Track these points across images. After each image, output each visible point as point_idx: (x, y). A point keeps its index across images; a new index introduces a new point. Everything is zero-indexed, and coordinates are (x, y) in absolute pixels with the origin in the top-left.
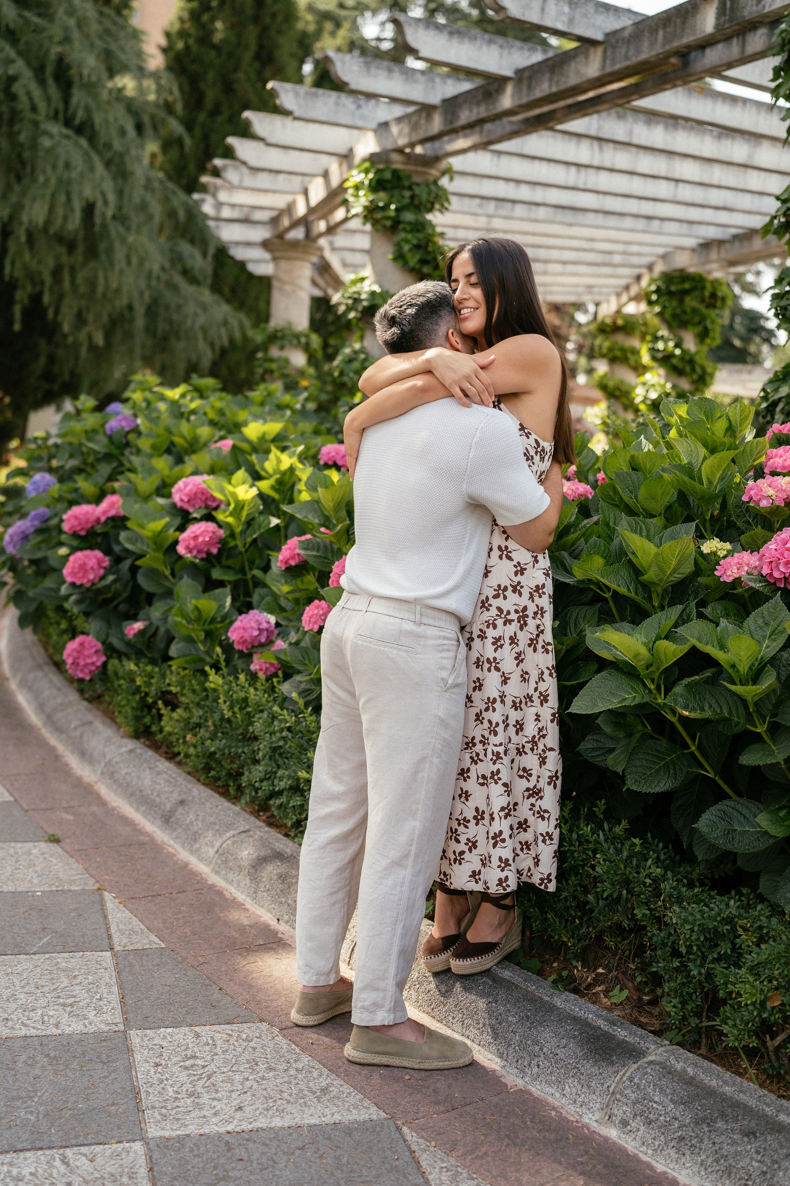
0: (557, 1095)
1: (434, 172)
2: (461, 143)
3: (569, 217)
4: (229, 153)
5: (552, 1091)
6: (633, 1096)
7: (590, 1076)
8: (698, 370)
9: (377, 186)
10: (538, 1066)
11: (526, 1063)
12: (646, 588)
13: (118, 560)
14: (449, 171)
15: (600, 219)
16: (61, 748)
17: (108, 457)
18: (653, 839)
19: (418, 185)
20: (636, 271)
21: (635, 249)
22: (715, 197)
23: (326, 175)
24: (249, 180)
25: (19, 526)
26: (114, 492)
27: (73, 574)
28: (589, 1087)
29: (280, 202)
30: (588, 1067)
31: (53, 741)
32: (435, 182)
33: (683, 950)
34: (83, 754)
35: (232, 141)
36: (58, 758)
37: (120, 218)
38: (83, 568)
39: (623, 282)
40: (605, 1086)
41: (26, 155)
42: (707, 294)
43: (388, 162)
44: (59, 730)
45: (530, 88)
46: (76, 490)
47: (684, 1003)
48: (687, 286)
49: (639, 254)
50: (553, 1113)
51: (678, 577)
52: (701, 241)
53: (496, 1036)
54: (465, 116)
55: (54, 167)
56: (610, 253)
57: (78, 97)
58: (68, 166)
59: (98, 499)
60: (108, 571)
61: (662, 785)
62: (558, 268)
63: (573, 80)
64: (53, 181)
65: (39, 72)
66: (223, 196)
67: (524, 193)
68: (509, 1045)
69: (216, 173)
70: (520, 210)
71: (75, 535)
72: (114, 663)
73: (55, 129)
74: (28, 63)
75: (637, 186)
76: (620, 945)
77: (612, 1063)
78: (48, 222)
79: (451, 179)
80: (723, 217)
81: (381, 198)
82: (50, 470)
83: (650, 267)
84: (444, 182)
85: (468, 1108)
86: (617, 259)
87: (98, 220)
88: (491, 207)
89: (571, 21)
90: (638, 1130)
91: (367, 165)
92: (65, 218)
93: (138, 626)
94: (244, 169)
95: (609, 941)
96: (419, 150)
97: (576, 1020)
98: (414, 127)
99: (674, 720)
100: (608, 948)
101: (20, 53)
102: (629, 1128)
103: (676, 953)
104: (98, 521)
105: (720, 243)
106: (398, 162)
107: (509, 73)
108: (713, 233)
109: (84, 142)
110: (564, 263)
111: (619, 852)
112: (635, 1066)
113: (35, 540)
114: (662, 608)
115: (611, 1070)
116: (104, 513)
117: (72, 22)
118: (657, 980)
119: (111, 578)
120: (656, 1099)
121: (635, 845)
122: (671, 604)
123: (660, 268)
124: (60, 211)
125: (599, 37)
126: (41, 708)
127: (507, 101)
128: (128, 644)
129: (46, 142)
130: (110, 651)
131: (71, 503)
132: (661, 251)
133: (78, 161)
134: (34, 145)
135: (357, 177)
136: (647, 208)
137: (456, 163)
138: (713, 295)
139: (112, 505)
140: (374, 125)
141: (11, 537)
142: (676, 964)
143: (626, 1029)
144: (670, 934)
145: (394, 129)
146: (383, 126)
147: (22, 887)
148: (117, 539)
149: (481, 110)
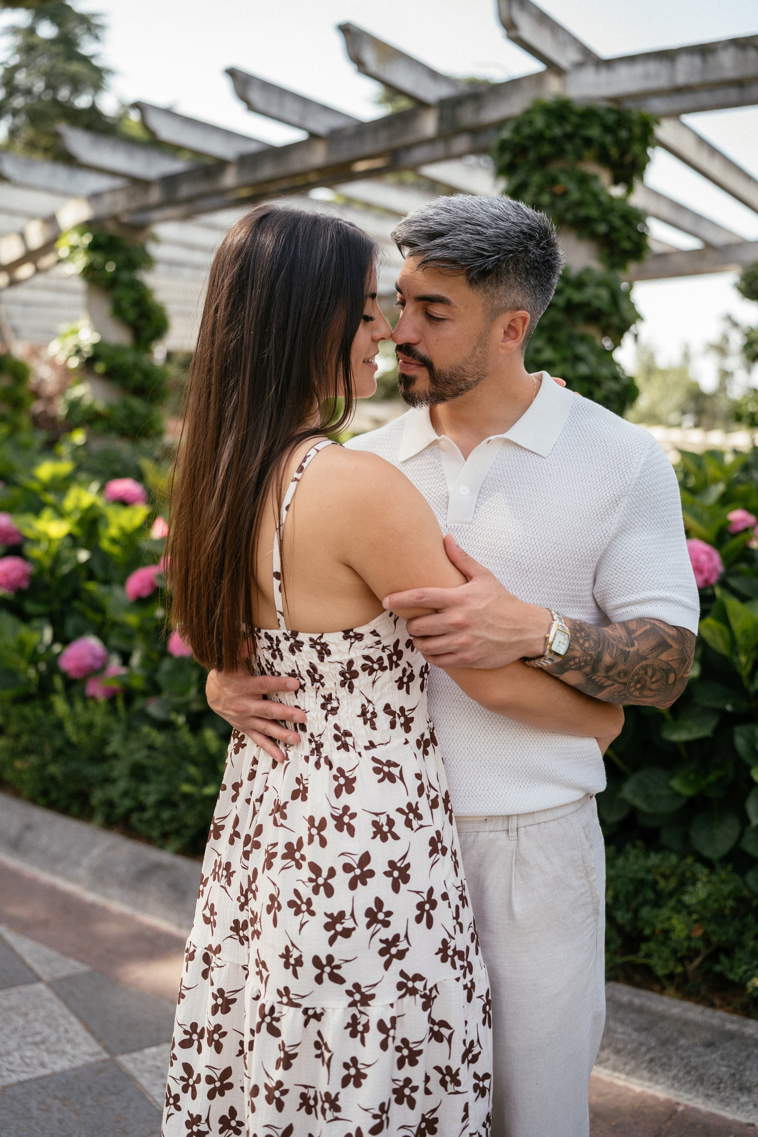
1: (140, 238)
9: (94, 247)
14: (154, 237)
19: (130, 248)
32: (143, 248)
43: (102, 226)
63: (293, 167)
79: (156, 246)
81: (99, 258)
84: (150, 248)
91: (81, 229)
96: (127, 218)
98: (132, 198)
107: (232, 156)
125: (322, 133)
127: (229, 180)
135: (70, 239)
137: (159, 229)
140: (85, 193)
145: (108, 200)
146: (94, 197)
149: (203, 187)
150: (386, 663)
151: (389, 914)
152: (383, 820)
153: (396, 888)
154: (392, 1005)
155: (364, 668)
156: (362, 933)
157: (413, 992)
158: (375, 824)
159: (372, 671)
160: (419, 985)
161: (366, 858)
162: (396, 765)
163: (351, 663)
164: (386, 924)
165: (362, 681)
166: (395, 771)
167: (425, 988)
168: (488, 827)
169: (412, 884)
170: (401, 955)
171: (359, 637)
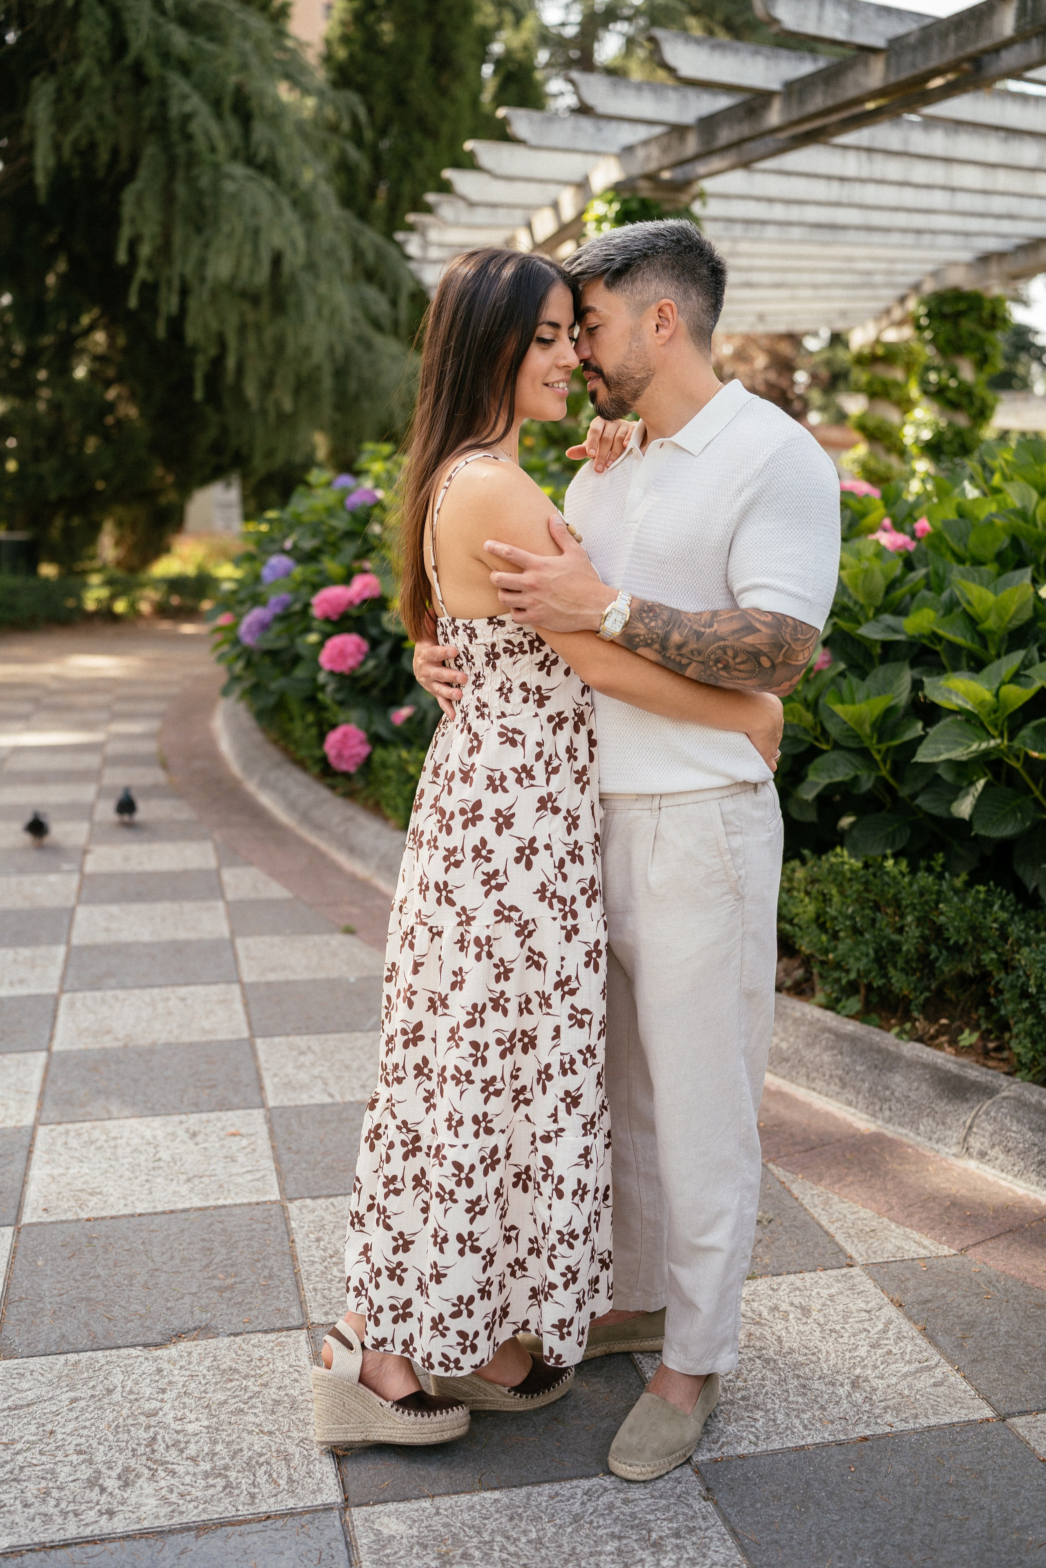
0: (912, 1135)
1: (684, 198)
2: (716, 163)
3: (827, 235)
4: (445, 188)
5: (905, 1132)
6: (990, 1128)
7: (945, 1114)
8: (978, 404)
9: (623, 217)
10: (890, 1109)
11: (877, 1108)
12: (982, 637)
13: (375, 644)
14: (701, 195)
15: (863, 236)
16: (323, 846)
17: (350, 535)
18: (996, 886)
20: (899, 292)
21: (900, 267)
22: (998, 204)
23: (555, 206)
24: (466, 216)
25: (257, 614)
26: (364, 572)
27: (332, 660)
28: (944, 1124)
29: (496, 237)
30: (942, 1106)
32: (686, 209)
33: (1033, 990)
34: (352, 850)
35: (448, 174)
36: (322, 856)
37: (311, 266)
38: (342, 654)
39: (882, 305)
40: (961, 1121)
41: (208, 202)
42: (985, 314)
44: (318, 827)
45: (801, 101)
46: (320, 573)
47: (1034, 1042)
48: (962, 306)
49: (904, 273)
50: (910, 1150)
51: (1017, 623)
52: (980, 255)
53: (844, 1085)
54: (725, 135)
55: (240, 214)
56: (869, 273)
57: (260, 131)
58: (255, 212)
59: (347, 579)
60: (367, 657)
61: (1007, 830)
62: (809, 293)
63: (851, 92)
64: (239, 231)
65: (216, 104)
66: (434, 235)
67: (778, 212)
68: (858, 1093)
69: (428, 209)
70: (771, 232)
71: (327, 620)
72: (380, 754)
73: (238, 170)
74: (205, 96)
75: (909, 197)
76: (961, 997)
77: (967, 1100)
78: (234, 277)
79: (704, 204)
80: (1006, 226)
82: (284, 552)
83: (916, 287)
85: (827, 1148)
86: (879, 279)
87: (286, 270)
88: (738, 229)
89: (851, 29)
90: (997, 1159)
91: (610, 195)
92: (252, 272)
93: (405, 712)
94: (461, 204)
95: (950, 994)
96: (666, 175)
97: (925, 1066)
98: (665, 150)
99: (1017, 765)
100: (949, 1001)
101: (197, 86)
102: (987, 1158)
103: (1024, 994)
104: (351, 603)
105: (1000, 256)
106: (645, 190)
107: (776, 86)
108: (992, 244)
109: (269, 184)
110: (815, 286)
111: (963, 900)
112: (990, 1102)
113: (277, 628)
114: (999, 656)
115: (966, 1106)
116: (359, 595)
117: (248, 46)
118: (1004, 1026)
119: (371, 664)
120: (1014, 1128)
121: (978, 892)
122: (1008, 651)
123: (929, 287)
124: (246, 263)
125: (881, 43)
126: (292, 805)
127: (774, 116)
128: (397, 732)
129: (229, 187)
130: (376, 740)
131: (316, 588)
132: (930, 267)
133: (265, 205)
134: (216, 190)
135: (599, 208)
136: (919, 221)
137: (707, 185)
138: (994, 316)
139: (366, 586)
140: (615, 148)
141: (249, 626)
142: (1025, 1005)
143: (977, 1070)
144: (1019, 977)
145: (641, 153)
146: (628, 151)
147: (334, 975)
148: (377, 622)
149: (745, 129)
150: (527, 647)
151: (491, 852)
152: (497, 775)
153: (499, 831)
154: (488, 927)
155: (505, 650)
156: (468, 864)
157: (509, 919)
158: (490, 778)
159: (512, 653)
160: (515, 915)
161: (478, 805)
162: (520, 733)
163: (493, 646)
164: (488, 860)
165: (504, 661)
166: (519, 738)
167: (520, 919)
168: (638, 805)
169: (514, 831)
170: (500, 887)
171: (502, 624)
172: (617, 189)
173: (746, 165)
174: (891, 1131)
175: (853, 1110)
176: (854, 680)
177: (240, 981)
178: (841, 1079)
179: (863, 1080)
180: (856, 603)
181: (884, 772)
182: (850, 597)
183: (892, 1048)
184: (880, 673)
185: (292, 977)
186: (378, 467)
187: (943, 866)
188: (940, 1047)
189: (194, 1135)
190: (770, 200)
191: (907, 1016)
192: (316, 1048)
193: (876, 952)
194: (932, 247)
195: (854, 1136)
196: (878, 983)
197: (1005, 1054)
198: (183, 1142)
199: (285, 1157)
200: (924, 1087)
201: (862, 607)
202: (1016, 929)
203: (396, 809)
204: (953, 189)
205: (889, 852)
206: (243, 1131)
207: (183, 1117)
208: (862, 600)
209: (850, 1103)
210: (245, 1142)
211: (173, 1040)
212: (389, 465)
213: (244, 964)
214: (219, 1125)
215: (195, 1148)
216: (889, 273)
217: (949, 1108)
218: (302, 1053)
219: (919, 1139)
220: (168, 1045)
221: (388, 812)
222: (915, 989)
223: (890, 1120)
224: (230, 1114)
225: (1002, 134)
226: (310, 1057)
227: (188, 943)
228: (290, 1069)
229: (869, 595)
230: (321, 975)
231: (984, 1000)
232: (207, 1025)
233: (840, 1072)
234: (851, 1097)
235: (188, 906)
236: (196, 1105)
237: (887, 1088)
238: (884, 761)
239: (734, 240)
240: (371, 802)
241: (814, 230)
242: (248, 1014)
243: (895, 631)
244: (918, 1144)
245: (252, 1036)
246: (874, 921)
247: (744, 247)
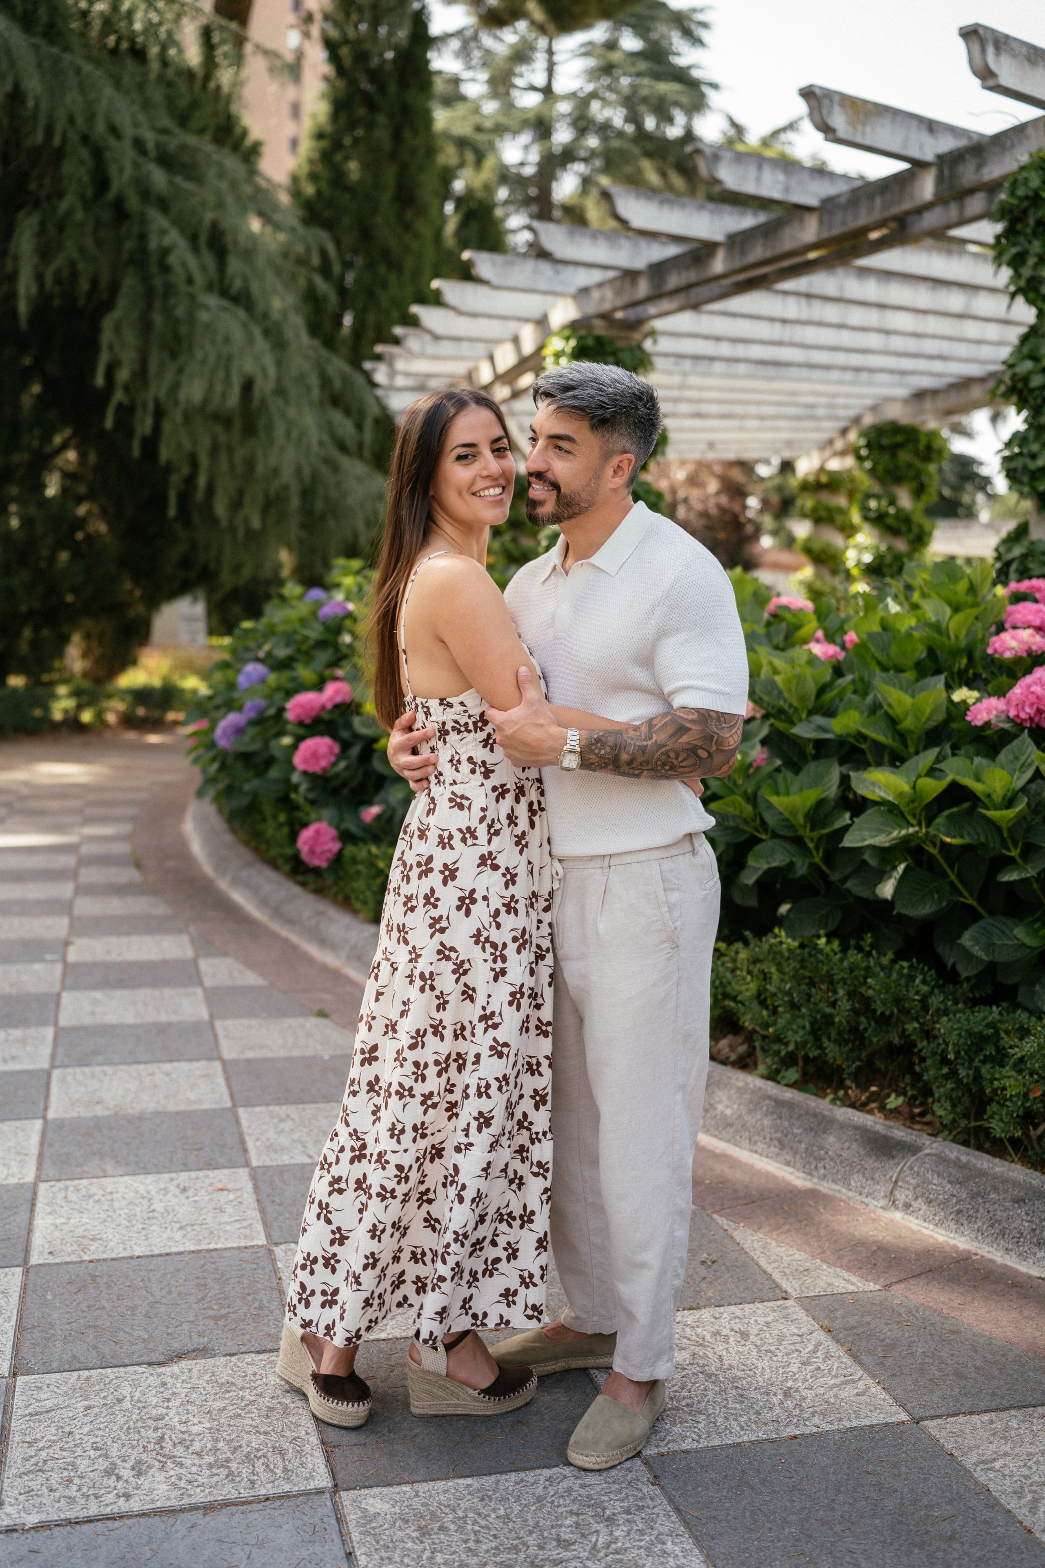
0: (844, 1190)
1: (637, 336)
2: (666, 305)
3: (771, 371)
4: (413, 322)
5: (837, 1187)
6: (913, 1182)
7: (874, 1170)
8: (915, 530)
10: (824, 1168)
11: (813, 1166)
12: (902, 736)
13: (346, 746)
14: (653, 333)
15: (805, 373)
16: (295, 938)
17: (321, 644)
18: (919, 962)
19: (622, 350)
20: (842, 424)
21: (841, 401)
22: (930, 346)
23: (516, 340)
24: (431, 348)
25: (233, 718)
26: (336, 679)
27: (305, 761)
28: (873, 1179)
29: (460, 368)
30: (871, 1163)
31: (285, 932)
32: (639, 347)
33: (951, 1056)
34: (323, 942)
35: (415, 309)
36: (295, 948)
37: (280, 391)
38: (315, 755)
39: (825, 436)
40: (888, 1177)
41: (183, 330)
42: (922, 446)
43: (590, 328)
44: (289, 921)
45: (743, 253)
46: (294, 679)
47: (954, 1106)
48: (899, 438)
49: (845, 407)
50: (842, 1204)
51: (931, 724)
52: (915, 392)
53: (782, 1146)
54: (673, 281)
55: (214, 342)
56: (812, 406)
57: (234, 265)
58: (227, 340)
59: (319, 686)
60: (339, 758)
61: (926, 910)
62: (755, 423)
63: (788, 245)
64: (212, 358)
65: (193, 239)
66: (400, 365)
67: (725, 349)
68: (796, 1153)
69: (397, 341)
70: (718, 367)
71: (301, 723)
72: (350, 850)
73: (212, 301)
74: (182, 231)
75: (846, 338)
76: (889, 1067)
77: (893, 1157)
78: (206, 401)
79: (655, 342)
80: (938, 366)
82: (258, 660)
83: (857, 420)
84: (648, 345)
85: (766, 1201)
86: (821, 412)
87: (257, 395)
88: (688, 364)
89: (788, 190)
90: (920, 1210)
91: (567, 332)
92: (224, 396)
93: (375, 810)
94: (427, 338)
95: (880, 1064)
96: (619, 315)
97: (856, 1128)
98: (619, 292)
99: (934, 851)
100: (879, 1070)
101: (177, 222)
102: (911, 1209)
103: (944, 1061)
104: (323, 707)
105: (934, 393)
106: (600, 328)
107: (720, 238)
108: (926, 382)
109: (242, 314)
110: (762, 418)
111: (889, 976)
112: (913, 1158)
113: (252, 731)
114: (917, 752)
115: (892, 1162)
116: (331, 699)
117: (224, 185)
118: (927, 1092)
119: (342, 765)
120: (935, 1182)
121: (902, 967)
122: (925, 748)
123: (869, 420)
124: (218, 388)
125: (814, 203)
126: (263, 902)
127: (719, 265)
128: (366, 828)
129: (204, 316)
130: (346, 837)
131: (289, 694)
132: (869, 402)
133: (238, 334)
134: (191, 317)
135: (556, 344)
136: (856, 360)
137: (658, 324)
138: (929, 448)
139: (337, 692)
140: (572, 290)
141: (224, 730)
142: (945, 1070)
143: (904, 1132)
144: (939, 1044)
145: (596, 295)
146: (584, 292)
147: (309, 1053)
148: (349, 725)
149: (691, 276)
151: (438, 900)
155: (454, 728)
156: (420, 910)
157: (448, 958)
158: (441, 836)
159: (459, 731)
160: (453, 955)
161: (430, 859)
162: (468, 799)
164: (435, 907)
165: (453, 737)
166: (466, 803)
167: (457, 958)
168: (592, 864)
169: (458, 883)
170: (442, 930)
172: (573, 327)
173: (695, 307)
174: (825, 1187)
175: (791, 1170)
176: (789, 775)
177: (221, 1059)
178: (780, 1142)
179: (800, 1142)
180: (791, 705)
181: (817, 859)
182: (785, 701)
183: (826, 1113)
184: (812, 768)
185: (270, 1055)
186: (348, 581)
187: (872, 946)
188: (870, 1112)
189: (185, 1190)
190: (718, 339)
191: (841, 1085)
192: (295, 1116)
193: (812, 1025)
194: (870, 384)
195: (791, 1192)
196: (813, 1053)
197: (928, 1118)
198: (175, 1196)
199: (270, 1208)
200: (855, 1146)
201: (796, 709)
202: (936, 1001)
203: (365, 903)
204: (887, 332)
205: (822, 932)
206: (229, 1187)
207: (174, 1175)
208: (796, 703)
209: (788, 1164)
210: (232, 1196)
211: (160, 1109)
212: (360, 579)
213: (224, 1044)
214: (207, 1181)
215: (186, 1201)
216: (831, 406)
217: (877, 1164)
218: (282, 1120)
219: (850, 1194)
220: (157, 1113)
221: (358, 905)
222: (847, 1059)
223: (824, 1177)
224: (217, 1172)
225: (930, 284)
226: (289, 1124)
227: (169, 1025)
228: (271, 1134)
229: (803, 699)
230: (296, 1053)
231: (909, 1069)
232: (191, 1096)
233: (779, 1135)
234: (788, 1158)
235: (167, 992)
236: (185, 1165)
237: (821, 1148)
238: (817, 849)
239: (685, 374)
240: (340, 897)
241: (759, 367)
242: (229, 1087)
243: (825, 730)
244: (850, 1198)
245: (235, 1106)
246: (809, 996)
247: (693, 380)
